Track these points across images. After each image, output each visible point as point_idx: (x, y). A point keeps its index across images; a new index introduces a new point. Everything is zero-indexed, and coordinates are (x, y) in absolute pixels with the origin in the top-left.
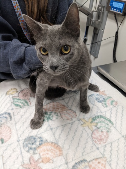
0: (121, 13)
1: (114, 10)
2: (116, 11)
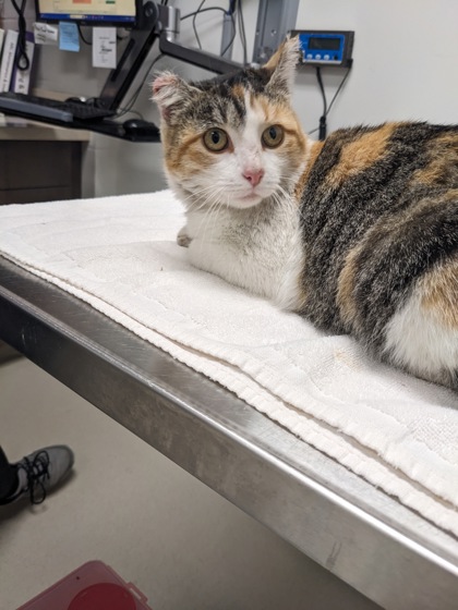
0: (339, 62)
1: (314, 58)
2: (322, 58)
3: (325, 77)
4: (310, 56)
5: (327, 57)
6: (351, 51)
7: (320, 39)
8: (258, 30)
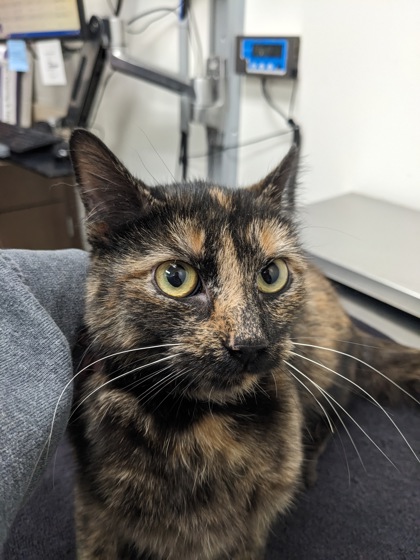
1: (258, 67)
2: (266, 68)
4: (254, 66)
7: (265, 46)
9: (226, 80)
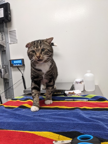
0: (22, 65)
3: (20, 68)
4: (15, 65)
5: (19, 64)
6: (24, 63)
8: (2, 61)
9: (8, 69)
